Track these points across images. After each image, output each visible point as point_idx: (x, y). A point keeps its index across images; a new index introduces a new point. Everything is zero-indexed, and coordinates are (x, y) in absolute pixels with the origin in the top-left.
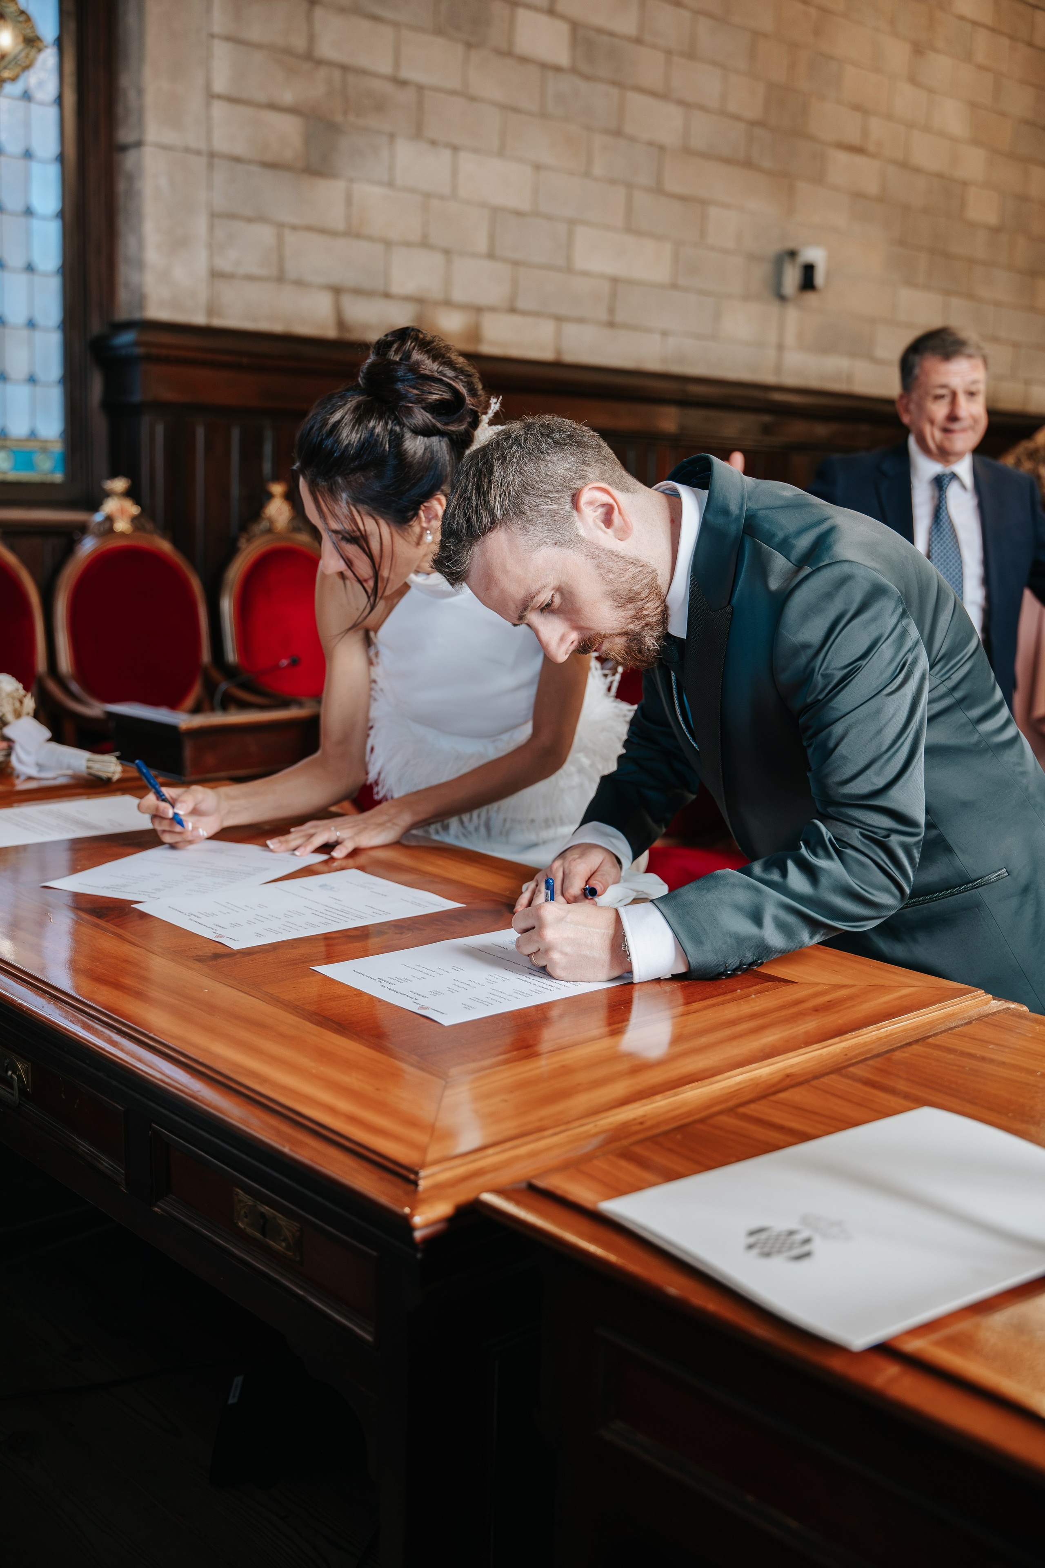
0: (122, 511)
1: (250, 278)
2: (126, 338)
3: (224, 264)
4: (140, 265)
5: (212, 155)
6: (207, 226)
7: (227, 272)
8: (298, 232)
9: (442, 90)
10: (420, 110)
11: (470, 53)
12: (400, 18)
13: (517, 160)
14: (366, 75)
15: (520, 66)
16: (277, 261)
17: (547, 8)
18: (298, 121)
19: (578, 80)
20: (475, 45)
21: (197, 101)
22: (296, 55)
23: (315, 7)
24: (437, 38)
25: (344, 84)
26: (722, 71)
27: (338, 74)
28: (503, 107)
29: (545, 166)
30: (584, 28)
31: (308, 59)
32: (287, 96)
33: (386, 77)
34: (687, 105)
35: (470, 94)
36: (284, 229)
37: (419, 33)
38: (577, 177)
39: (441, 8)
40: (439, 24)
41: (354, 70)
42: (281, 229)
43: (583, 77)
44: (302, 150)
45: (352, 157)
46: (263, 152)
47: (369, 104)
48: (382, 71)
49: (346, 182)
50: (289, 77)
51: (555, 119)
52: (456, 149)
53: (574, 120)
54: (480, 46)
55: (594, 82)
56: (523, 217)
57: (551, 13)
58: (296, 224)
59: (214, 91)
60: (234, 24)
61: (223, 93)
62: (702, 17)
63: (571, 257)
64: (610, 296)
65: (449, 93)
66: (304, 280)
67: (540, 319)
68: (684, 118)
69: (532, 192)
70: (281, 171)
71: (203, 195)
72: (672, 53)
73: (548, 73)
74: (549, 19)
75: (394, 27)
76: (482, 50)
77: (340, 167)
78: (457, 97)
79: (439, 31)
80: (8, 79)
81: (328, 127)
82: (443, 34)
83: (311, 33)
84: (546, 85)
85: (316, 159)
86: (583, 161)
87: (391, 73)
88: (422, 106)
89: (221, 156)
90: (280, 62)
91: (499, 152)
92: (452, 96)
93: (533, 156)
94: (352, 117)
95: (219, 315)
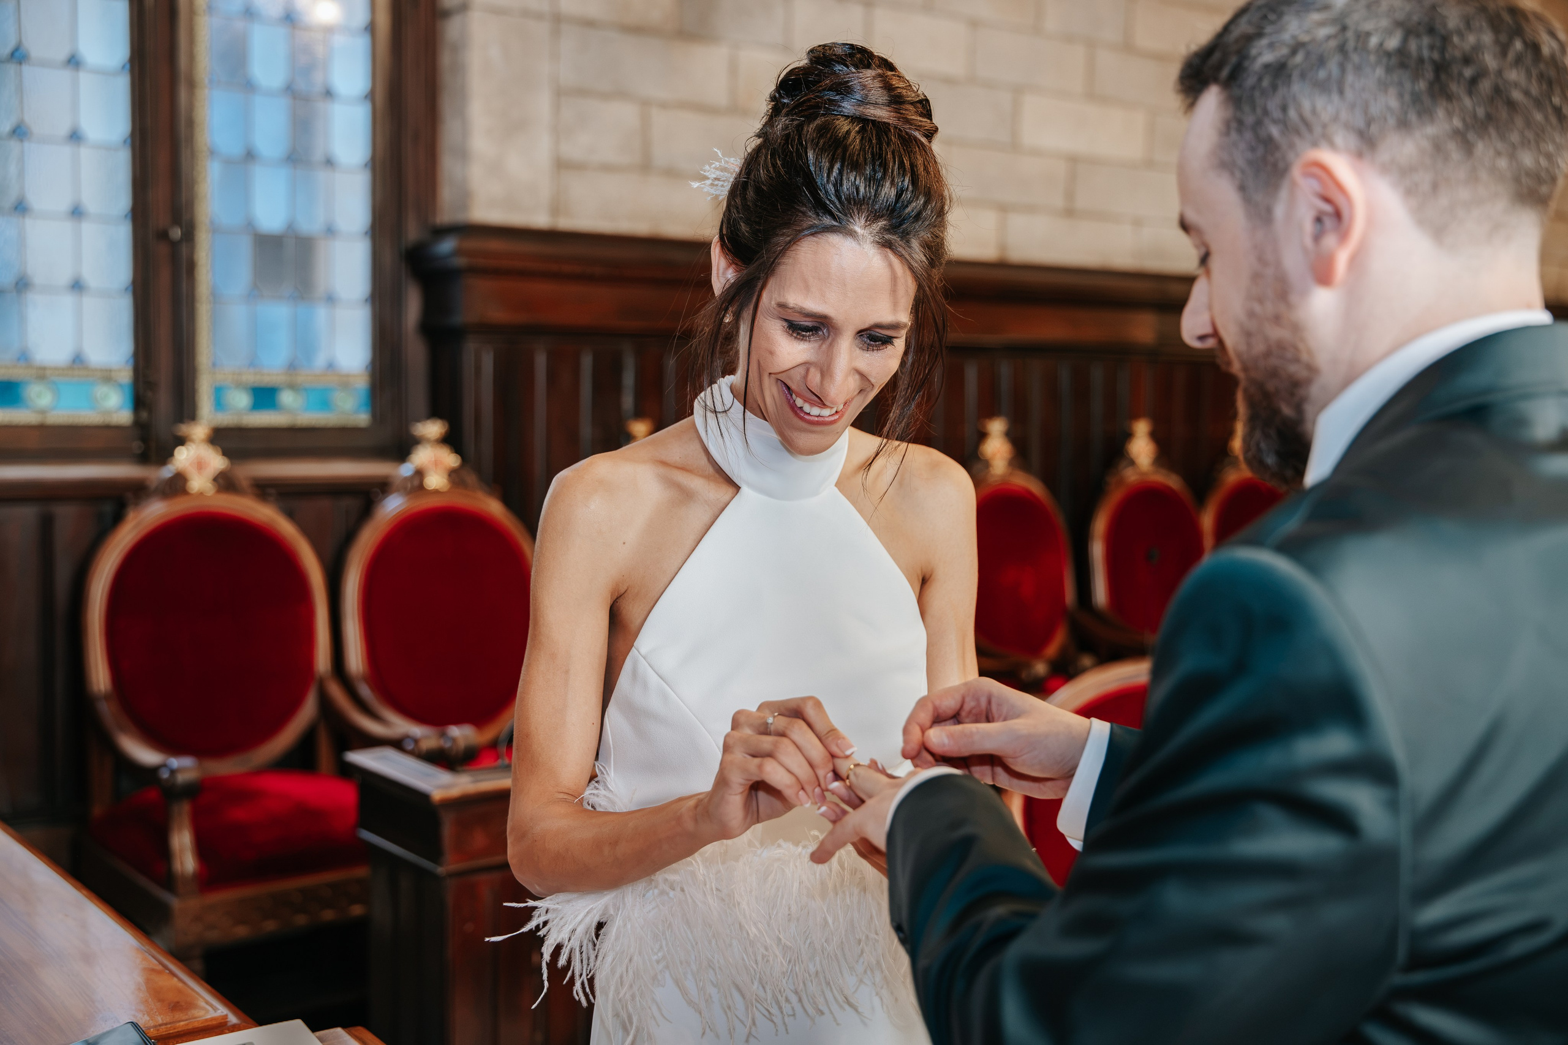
0: (437, 463)
1: (607, 168)
2: (447, 246)
3: (573, 150)
4: (463, 154)
5: (558, 20)
6: (552, 105)
7: (578, 161)
8: (667, 110)
13: (948, 17)
16: (642, 147)
29: (982, 24)
36: (650, 108)
38: (1023, 36)
42: (646, 108)
44: (674, 9)
45: (736, 16)
46: (623, 14)
49: (729, 47)
52: (869, 6)
56: (956, 85)
58: (665, 100)
63: (1017, 132)
64: (1067, 178)
66: (676, 170)
67: (979, 210)
69: (967, 55)
70: (646, 35)
71: (547, 69)
77: (722, 29)
85: (691, 20)
86: (1030, 13)
89: (570, 21)
91: (925, 6)
93: (968, 12)
95: (568, 215)
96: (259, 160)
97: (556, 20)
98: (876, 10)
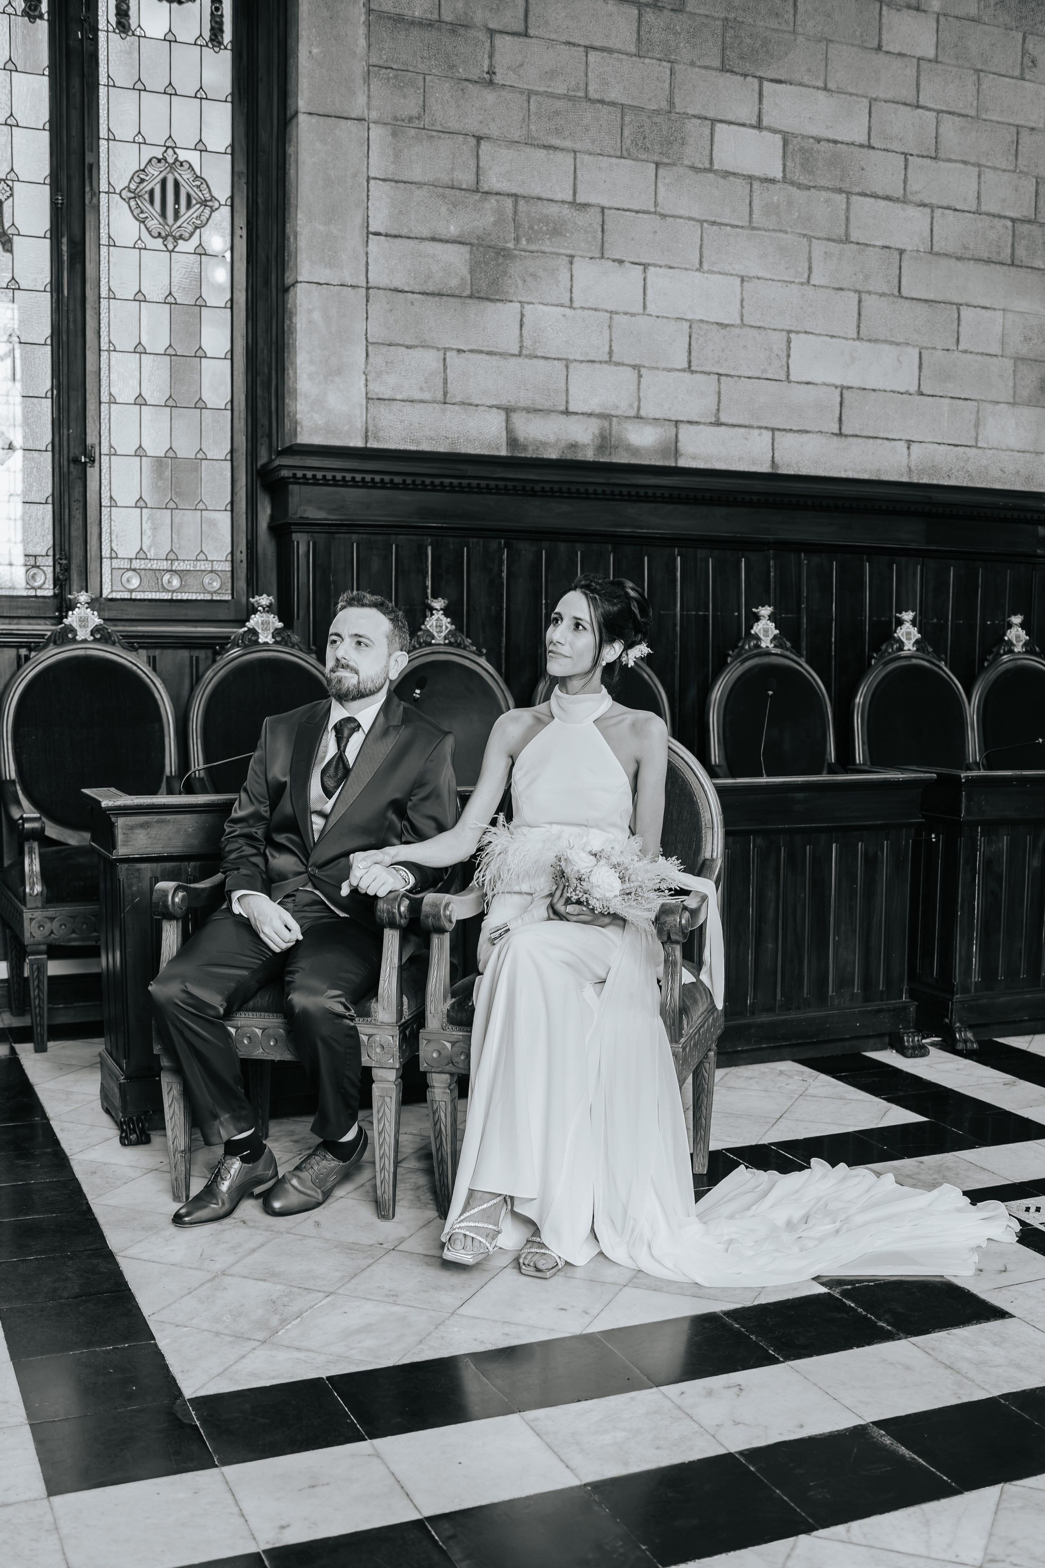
0: (267, 625)
3: (377, 389)
6: (364, 355)
7: (386, 397)
8: (463, 355)
9: (628, 210)
10: (603, 231)
11: (661, 171)
12: (578, 146)
13: (720, 273)
14: (540, 202)
15: (721, 181)
16: (442, 385)
17: (754, 122)
18: (464, 249)
19: (793, 190)
20: (666, 164)
21: (354, 239)
22: (461, 189)
23: (482, 142)
24: (623, 160)
25: (515, 212)
26: (977, 169)
27: (509, 203)
28: (701, 222)
29: (754, 277)
30: (799, 138)
31: (474, 191)
32: (452, 228)
33: (563, 202)
34: (932, 207)
35: (662, 211)
36: (448, 354)
37: (601, 158)
38: (793, 285)
39: (626, 132)
40: (624, 148)
41: (527, 198)
42: (445, 354)
43: (799, 186)
44: (469, 277)
45: (525, 281)
46: (425, 282)
47: (544, 228)
48: (559, 197)
49: (518, 305)
50: (454, 210)
51: (765, 230)
52: (646, 266)
53: (789, 229)
54: (674, 164)
55: (812, 190)
56: (728, 329)
57: (759, 126)
58: (462, 348)
59: (371, 229)
60: (393, 166)
61: (382, 231)
62: (948, 116)
63: (788, 368)
64: (838, 405)
65: (637, 212)
66: (471, 401)
67: (752, 431)
68: (929, 220)
69: (739, 303)
70: (445, 298)
71: (360, 326)
72: (911, 155)
73: (756, 185)
74: (756, 132)
75: (573, 154)
76: (675, 168)
77: (512, 291)
78: (646, 216)
79: (625, 154)
80: (181, 237)
81: (498, 254)
82: (629, 157)
83: (478, 167)
84: (754, 197)
85: (484, 285)
86: (800, 270)
87: (570, 198)
88: (605, 227)
89: (379, 288)
90: (444, 196)
91: (698, 266)
92: (640, 215)
93: (739, 269)
94: (524, 243)
95: (377, 438)
96: (146, 405)
97: (368, 288)
98: (651, 269)
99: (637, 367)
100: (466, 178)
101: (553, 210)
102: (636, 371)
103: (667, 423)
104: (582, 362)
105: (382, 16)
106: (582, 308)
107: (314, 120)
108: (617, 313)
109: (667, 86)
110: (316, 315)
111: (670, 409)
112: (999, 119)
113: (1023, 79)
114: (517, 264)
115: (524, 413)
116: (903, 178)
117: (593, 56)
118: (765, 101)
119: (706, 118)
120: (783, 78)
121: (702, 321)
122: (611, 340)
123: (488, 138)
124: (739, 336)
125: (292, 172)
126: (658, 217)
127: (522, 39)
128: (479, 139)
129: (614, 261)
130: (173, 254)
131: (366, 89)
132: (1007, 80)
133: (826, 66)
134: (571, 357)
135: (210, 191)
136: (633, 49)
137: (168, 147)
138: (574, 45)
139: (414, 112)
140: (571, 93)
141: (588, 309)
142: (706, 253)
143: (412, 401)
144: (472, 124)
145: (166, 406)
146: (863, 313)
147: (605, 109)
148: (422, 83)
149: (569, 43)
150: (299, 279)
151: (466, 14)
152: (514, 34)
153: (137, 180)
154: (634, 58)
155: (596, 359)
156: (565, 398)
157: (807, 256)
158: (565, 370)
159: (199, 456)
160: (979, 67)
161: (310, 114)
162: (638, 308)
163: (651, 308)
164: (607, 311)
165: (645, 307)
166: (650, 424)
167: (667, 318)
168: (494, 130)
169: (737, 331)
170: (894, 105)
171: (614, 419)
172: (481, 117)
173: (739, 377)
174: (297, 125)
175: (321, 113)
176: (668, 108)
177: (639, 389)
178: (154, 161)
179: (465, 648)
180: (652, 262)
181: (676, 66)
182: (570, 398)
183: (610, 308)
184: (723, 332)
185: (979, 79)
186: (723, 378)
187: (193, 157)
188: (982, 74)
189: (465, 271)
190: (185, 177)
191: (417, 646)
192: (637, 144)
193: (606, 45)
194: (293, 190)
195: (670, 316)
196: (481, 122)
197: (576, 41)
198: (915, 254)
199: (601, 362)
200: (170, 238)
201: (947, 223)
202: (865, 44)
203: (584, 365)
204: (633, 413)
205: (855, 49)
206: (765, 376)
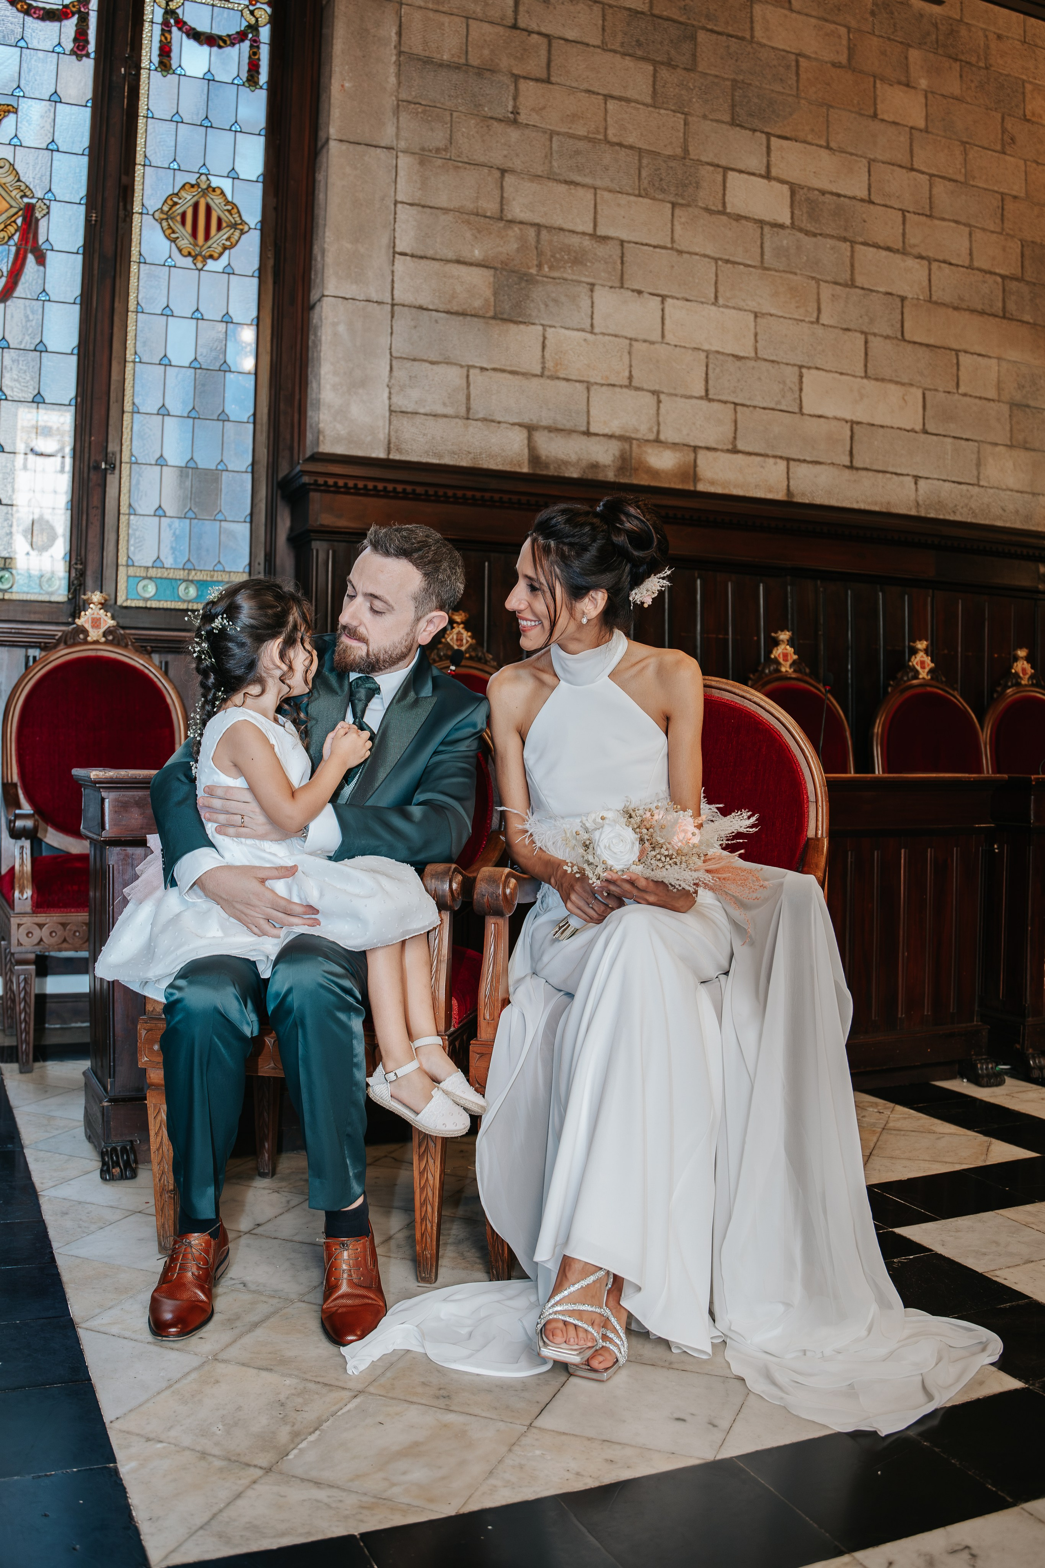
3: (400, 402)
6: (388, 368)
7: (409, 410)
8: (487, 373)
9: (646, 245)
10: (622, 263)
11: (677, 212)
12: (598, 183)
13: (734, 308)
14: (561, 232)
15: (734, 223)
16: (464, 400)
17: (763, 172)
18: (488, 274)
19: (801, 235)
20: (682, 205)
21: (380, 259)
22: (486, 217)
23: (506, 175)
24: (641, 199)
25: (538, 241)
26: (967, 229)
27: (532, 232)
28: (716, 260)
29: (767, 314)
30: (805, 190)
31: (498, 219)
32: (477, 252)
33: (584, 234)
34: (929, 260)
35: (679, 248)
36: (472, 371)
37: (620, 195)
38: (804, 324)
39: (644, 174)
40: (642, 187)
41: (550, 228)
42: (468, 371)
43: (807, 233)
44: (492, 299)
45: (547, 306)
46: (450, 302)
47: (566, 257)
48: (580, 228)
49: (540, 328)
50: (478, 236)
51: (776, 271)
52: (663, 298)
53: (798, 271)
54: (688, 205)
55: (819, 237)
56: (743, 361)
57: (768, 176)
58: (485, 366)
59: (398, 249)
60: (420, 192)
61: (408, 251)
62: (940, 180)
63: (801, 401)
64: (848, 438)
65: (655, 247)
66: (493, 418)
67: (767, 459)
68: (927, 272)
69: (752, 338)
70: (469, 318)
71: (385, 340)
72: (908, 212)
73: (767, 229)
74: (765, 181)
75: (592, 191)
76: (690, 209)
77: (534, 314)
78: (663, 251)
79: (643, 193)
80: (211, 257)
81: (521, 279)
82: (646, 196)
83: (502, 197)
84: (765, 239)
85: (507, 307)
86: (810, 309)
87: (590, 230)
88: (625, 259)
89: (404, 306)
90: (468, 222)
91: (713, 300)
92: (658, 250)
93: (752, 305)
94: (546, 269)
95: (399, 450)
96: (169, 415)
97: (393, 305)
98: (669, 301)
99: (656, 393)
100: (490, 206)
101: (575, 240)
102: (655, 397)
103: (686, 448)
104: (602, 385)
105: (413, 57)
106: (603, 334)
107: (344, 146)
108: (636, 340)
109: (682, 135)
110: (341, 328)
111: (688, 435)
112: (985, 186)
113: (1004, 153)
114: (540, 289)
115: (546, 433)
116: (901, 231)
117: (612, 105)
118: (773, 155)
119: (718, 166)
120: (788, 135)
121: (718, 352)
122: (631, 366)
123: (512, 171)
124: (753, 368)
125: (321, 196)
126: (675, 253)
127: (544, 85)
128: (503, 171)
129: (633, 291)
130: (202, 272)
131: (395, 121)
132: (990, 152)
133: (828, 127)
134: (592, 380)
135: (240, 216)
136: (649, 100)
137: (201, 174)
138: (594, 93)
139: (441, 145)
140: (590, 135)
141: (609, 335)
142: (721, 289)
143: (435, 416)
144: (497, 157)
145: (188, 417)
146: (870, 354)
147: (623, 152)
148: (449, 118)
149: (588, 91)
150: (326, 293)
151: (492, 60)
152: (537, 80)
153: (170, 203)
154: (650, 109)
155: (617, 383)
156: (586, 419)
157: (815, 297)
158: (586, 392)
159: (219, 467)
160: (965, 139)
161: (341, 141)
162: (656, 336)
163: (669, 337)
164: (626, 338)
165: (663, 336)
166: (668, 448)
167: (685, 347)
168: (517, 164)
169: (752, 363)
170: (891, 167)
171: (634, 442)
172: (505, 152)
173: (755, 407)
174: (328, 152)
175: (352, 140)
176: (682, 155)
177: (658, 414)
178: (187, 187)
179: (486, 662)
180: (670, 294)
181: (690, 119)
182: (591, 419)
183: (629, 336)
184: (738, 363)
185: (965, 150)
186: (739, 408)
187: (226, 185)
188: (968, 146)
189: (488, 293)
190: (217, 202)
191: (437, 659)
192: (654, 185)
193: (623, 95)
194: (322, 213)
195: (687, 345)
196: (505, 156)
197: (596, 90)
198: (915, 302)
199: (621, 386)
200: (199, 258)
201: (943, 274)
202: (862, 112)
203: (604, 388)
204: (652, 437)
205: (853, 115)
206: (779, 407)
